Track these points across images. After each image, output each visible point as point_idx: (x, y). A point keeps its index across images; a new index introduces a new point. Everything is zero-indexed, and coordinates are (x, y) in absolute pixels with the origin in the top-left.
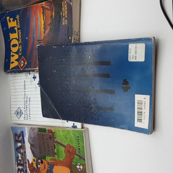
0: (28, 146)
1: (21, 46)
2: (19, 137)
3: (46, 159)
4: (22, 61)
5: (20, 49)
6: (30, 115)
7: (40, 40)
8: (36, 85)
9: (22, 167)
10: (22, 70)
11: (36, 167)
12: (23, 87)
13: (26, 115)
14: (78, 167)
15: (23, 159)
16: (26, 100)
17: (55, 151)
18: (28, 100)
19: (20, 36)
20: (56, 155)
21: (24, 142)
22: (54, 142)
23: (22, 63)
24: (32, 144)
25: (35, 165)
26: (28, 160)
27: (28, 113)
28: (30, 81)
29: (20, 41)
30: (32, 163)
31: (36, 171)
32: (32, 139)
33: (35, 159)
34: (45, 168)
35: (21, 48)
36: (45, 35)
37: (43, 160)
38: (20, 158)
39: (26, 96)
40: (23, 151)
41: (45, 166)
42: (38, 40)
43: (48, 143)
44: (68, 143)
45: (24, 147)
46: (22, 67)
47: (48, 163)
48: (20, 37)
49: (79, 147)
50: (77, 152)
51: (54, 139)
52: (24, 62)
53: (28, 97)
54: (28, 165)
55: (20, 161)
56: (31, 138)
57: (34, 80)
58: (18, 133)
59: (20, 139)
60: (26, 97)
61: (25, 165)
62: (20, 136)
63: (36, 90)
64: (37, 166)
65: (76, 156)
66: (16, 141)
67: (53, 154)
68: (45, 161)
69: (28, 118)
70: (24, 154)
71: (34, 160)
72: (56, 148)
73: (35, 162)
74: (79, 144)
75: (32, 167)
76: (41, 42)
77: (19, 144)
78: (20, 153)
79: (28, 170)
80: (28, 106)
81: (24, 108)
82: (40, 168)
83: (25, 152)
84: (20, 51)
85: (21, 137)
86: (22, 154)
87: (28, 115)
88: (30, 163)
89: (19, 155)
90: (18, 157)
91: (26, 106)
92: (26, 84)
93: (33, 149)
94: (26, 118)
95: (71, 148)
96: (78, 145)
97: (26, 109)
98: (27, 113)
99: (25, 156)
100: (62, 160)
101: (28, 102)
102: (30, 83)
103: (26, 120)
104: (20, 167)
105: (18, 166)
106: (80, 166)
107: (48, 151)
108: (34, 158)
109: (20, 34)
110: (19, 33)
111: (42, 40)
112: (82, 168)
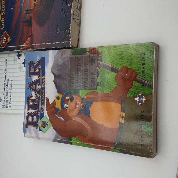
0: (49, 78)
1: (3, 18)
2: (35, 68)
3: (80, 95)
4: (4, 38)
5: (2, 23)
6: (11, 103)
7: (29, 10)
8: (20, 65)
9: (36, 111)
10: (3, 48)
11: (60, 108)
12: (4, 67)
13: (5, 102)
14: (137, 99)
15: (39, 98)
16: (6, 84)
17: (99, 80)
18: (10, 83)
19: (3, 6)
20: (98, 87)
21: (44, 74)
22: (98, 66)
23: (5, 40)
24: (57, 74)
26: (48, 100)
27: (9, 99)
28: (13, 60)
29: (3, 12)
30: (54, 103)
31: (60, 113)
32: (59, 68)
33: (61, 96)
34: (76, 108)
35: (4, 21)
36: (36, 4)
37: (73, 96)
38: (34, 98)
39: (7, 78)
40: (41, 87)
41: (76, 105)
42: (27, 11)
43: (86, 70)
44: (124, 65)
45: (42, 81)
46: (3, 45)
47: (83, 100)
48: (3, 8)
49: (143, 70)
50: (139, 77)
51: (99, 62)
52: (7, 38)
53: (10, 79)
54: (45, 107)
55: (33, 101)
56: (58, 66)
57: (19, 58)
58: (36, 62)
59: (37, 70)
60: (7, 80)
61: (41, 107)
62: (38, 64)
63: (20, 70)
65: (135, 83)
66: (30, 74)
67: (94, 85)
68: (77, 97)
69: (8, 106)
70: (42, 91)
71: (58, 98)
72: (100, 75)
73: (60, 100)
74: (143, 64)
75: (53, 108)
76: (30, 13)
77: (35, 78)
78: (35, 90)
80: (9, 91)
81: (3, 94)
82: (67, 107)
83: (44, 88)
84: (2, 24)
85: (40, 67)
86: (38, 92)
87: (8, 102)
89: (33, 93)
90: (31, 96)
91: (6, 91)
92: (7, 64)
93: (58, 81)
94: (5, 106)
95: (129, 72)
96: (141, 66)
97: (6, 94)
98: (7, 100)
99: (43, 94)
100: (109, 93)
101: (9, 86)
102: (13, 63)
103: (5, 108)
104: (32, 111)
105: (28, 110)
106: (142, 97)
107: (85, 81)
108: (59, 94)
109: (4, 3)
110: (3, 2)
111: (31, 10)
112: (144, 99)
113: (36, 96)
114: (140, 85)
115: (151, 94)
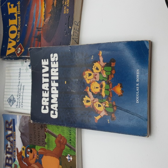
0: (18, 134)
1: (19, 33)
2: (10, 125)
3: (36, 149)
5: (18, 36)
6: (22, 104)
7: (39, 28)
9: (11, 156)
10: (18, 57)
11: (24, 156)
12: (18, 75)
13: (18, 103)
14: (68, 158)
15: (12, 147)
16: (20, 88)
17: (46, 140)
18: (22, 88)
19: (19, 23)
20: (46, 145)
21: (14, 130)
23: (19, 50)
24: (22, 132)
25: (23, 154)
26: (17, 149)
27: (21, 101)
28: (26, 69)
29: (19, 27)
30: (21, 152)
31: (24, 160)
32: (23, 128)
34: (34, 158)
35: (19, 34)
36: (45, 23)
37: (32, 149)
38: (9, 146)
39: (20, 84)
40: (13, 139)
41: (34, 156)
42: (38, 28)
43: (39, 133)
44: (60, 133)
45: (14, 135)
47: (38, 153)
49: (70, 138)
50: (68, 143)
52: (21, 49)
53: (23, 85)
54: (16, 154)
55: (9, 149)
56: (22, 126)
57: (30, 68)
58: (9, 121)
59: (11, 127)
60: (20, 85)
61: (14, 154)
62: (11, 123)
64: (26, 155)
65: (66, 147)
66: (7, 129)
67: (44, 143)
68: (35, 151)
69: (21, 106)
70: (14, 143)
71: (23, 149)
72: (47, 138)
73: (24, 151)
75: (21, 156)
76: (40, 30)
77: (9, 132)
78: (10, 141)
79: (16, 159)
80: (21, 94)
81: (17, 96)
82: (29, 157)
83: (15, 140)
84: (18, 38)
85: (12, 125)
87: (21, 103)
88: (19, 151)
89: (9, 143)
90: (7, 145)
91: (19, 94)
92: (21, 72)
93: (23, 137)
94: (18, 106)
95: (62, 138)
96: (69, 136)
97: (19, 97)
98: (19, 101)
99: (15, 145)
100: (52, 150)
101: (22, 90)
103: (18, 108)
104: (9, 156)
105: (6, 154)
106: (70, 157)
107: (38, 140)
108: (23, 146)
109: (20, 21)
110: (19, 19)
111: (41, 28)
112: (71, 159)
113: (11, 145)
114: (69, 148)
115: (75, 155)
